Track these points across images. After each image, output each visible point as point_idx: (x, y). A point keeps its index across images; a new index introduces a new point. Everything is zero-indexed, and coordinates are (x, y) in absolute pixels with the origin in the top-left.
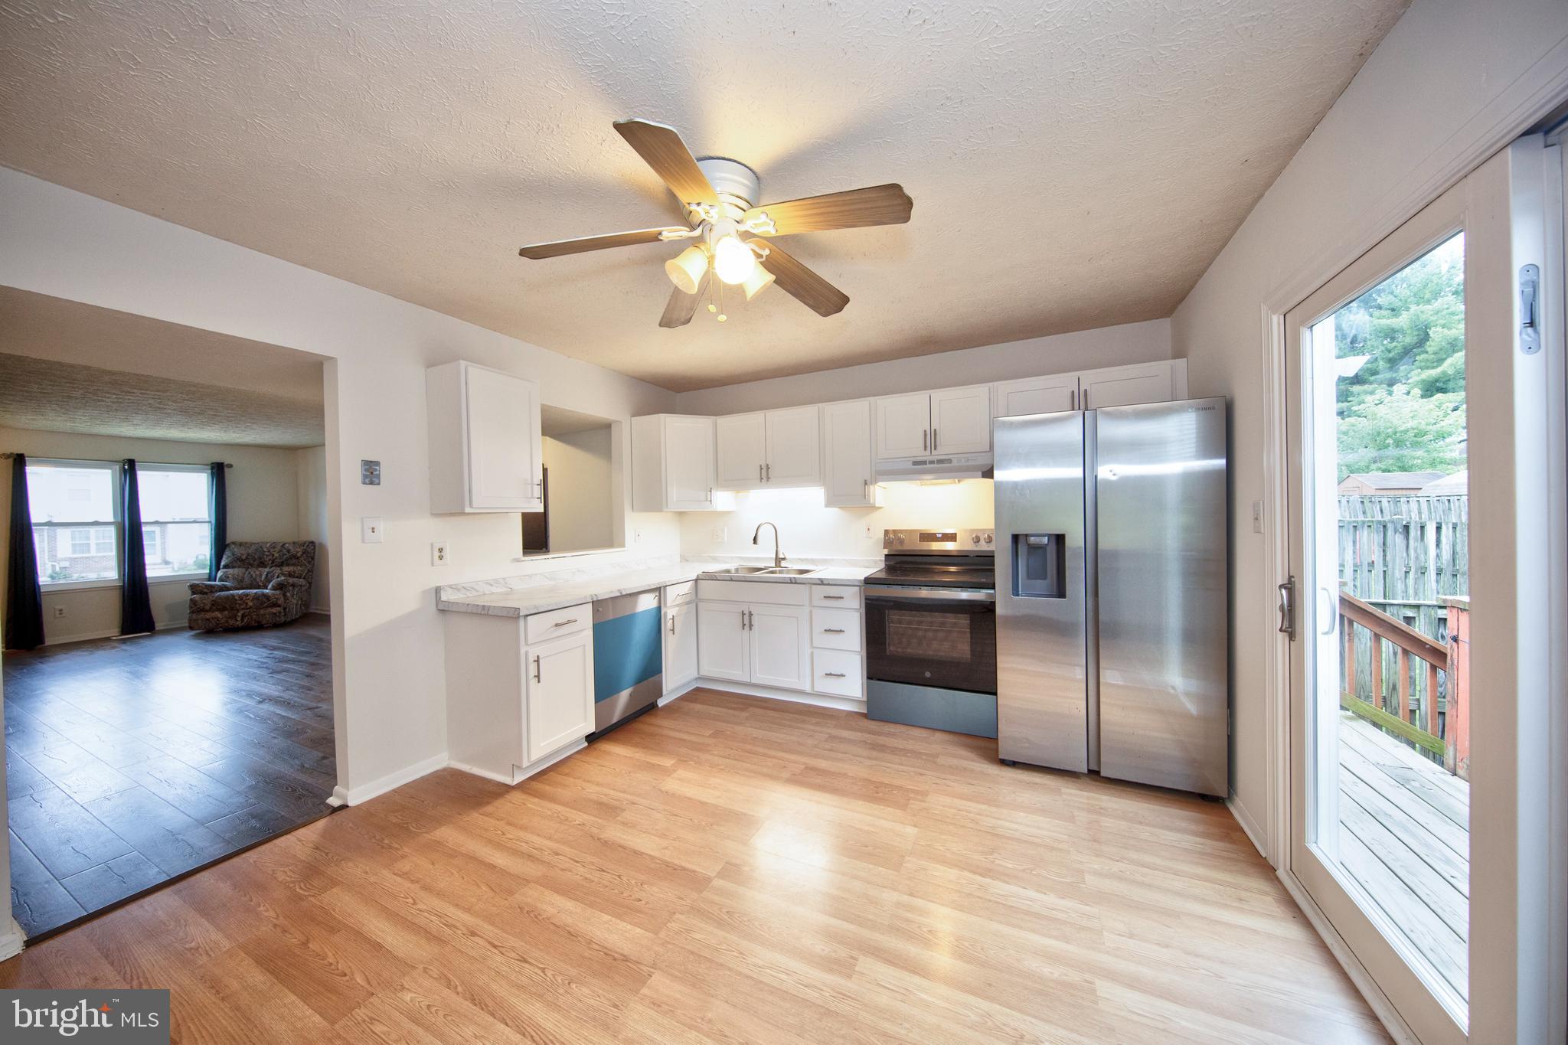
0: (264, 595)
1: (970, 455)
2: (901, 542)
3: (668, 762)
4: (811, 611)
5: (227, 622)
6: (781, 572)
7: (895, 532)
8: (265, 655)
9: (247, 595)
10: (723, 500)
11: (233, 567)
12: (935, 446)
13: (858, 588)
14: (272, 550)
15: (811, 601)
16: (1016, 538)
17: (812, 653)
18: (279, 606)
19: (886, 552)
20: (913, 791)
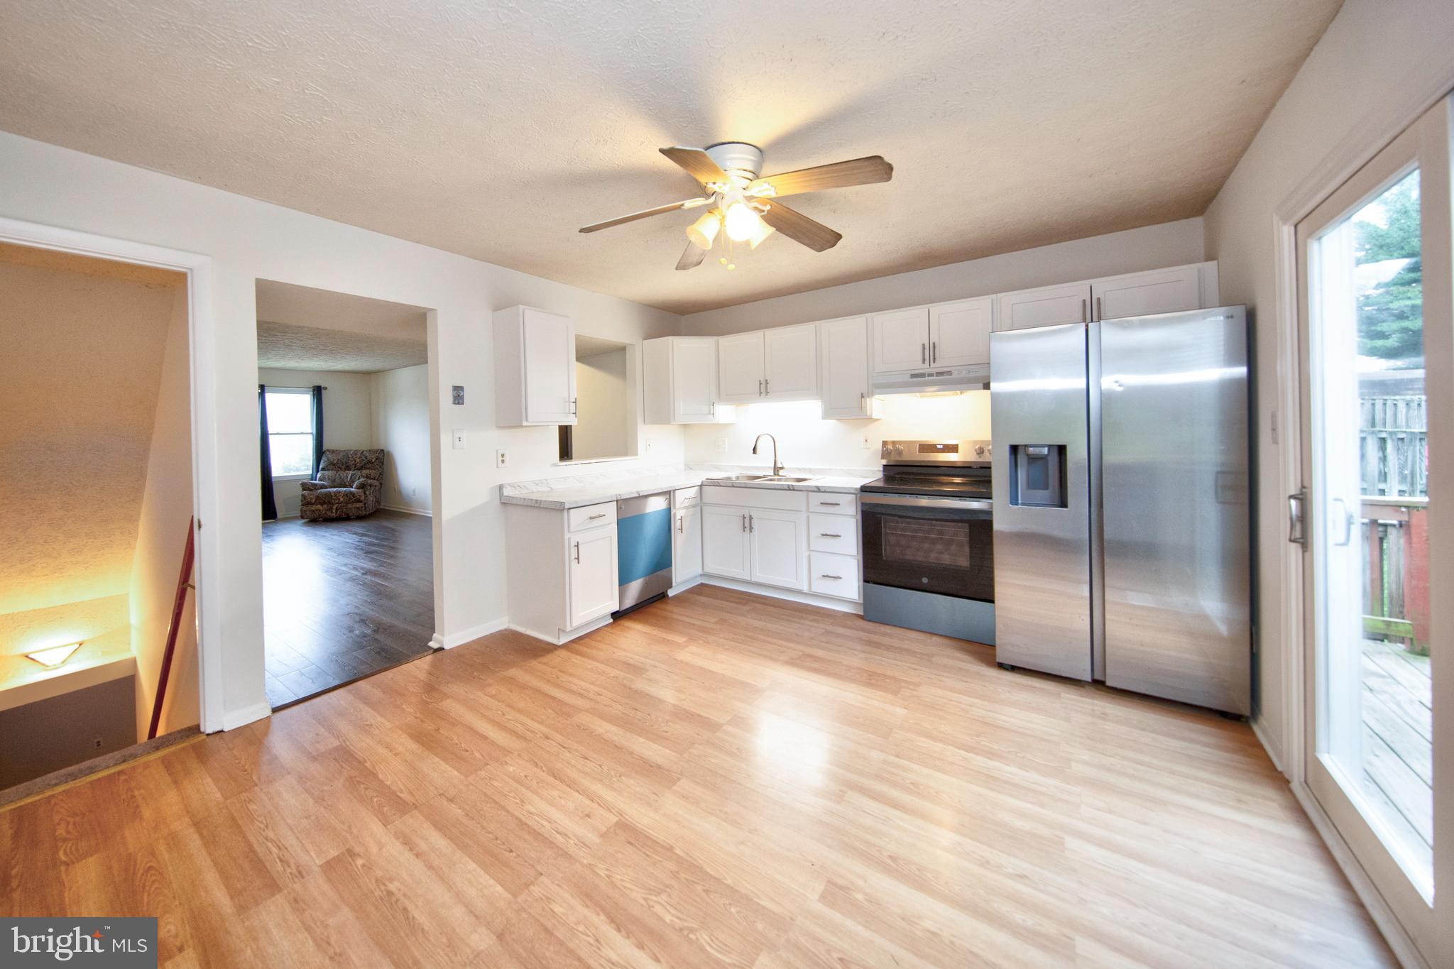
0: (351, 492)
1: (972, 367)
2: (900, 453)
3: (680, 639)
4: (808, 517)
5: (326, 513)
6: (778, 480)
7: (894, 443)
8: (358, 540)
9: (339, 492)
10: (724, 412)
11: (328, 470)
12: (934, 359)
13: (854, 496)
14: (354, 457)
15: (808, 508)
16: (1014, 449)
17: (809, 556)
18: (361, 502)
19: (884, 462)
20: (906, 682)
